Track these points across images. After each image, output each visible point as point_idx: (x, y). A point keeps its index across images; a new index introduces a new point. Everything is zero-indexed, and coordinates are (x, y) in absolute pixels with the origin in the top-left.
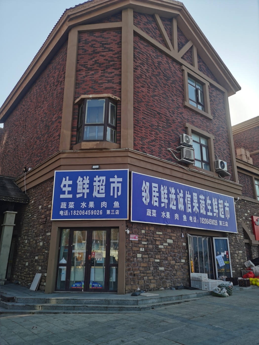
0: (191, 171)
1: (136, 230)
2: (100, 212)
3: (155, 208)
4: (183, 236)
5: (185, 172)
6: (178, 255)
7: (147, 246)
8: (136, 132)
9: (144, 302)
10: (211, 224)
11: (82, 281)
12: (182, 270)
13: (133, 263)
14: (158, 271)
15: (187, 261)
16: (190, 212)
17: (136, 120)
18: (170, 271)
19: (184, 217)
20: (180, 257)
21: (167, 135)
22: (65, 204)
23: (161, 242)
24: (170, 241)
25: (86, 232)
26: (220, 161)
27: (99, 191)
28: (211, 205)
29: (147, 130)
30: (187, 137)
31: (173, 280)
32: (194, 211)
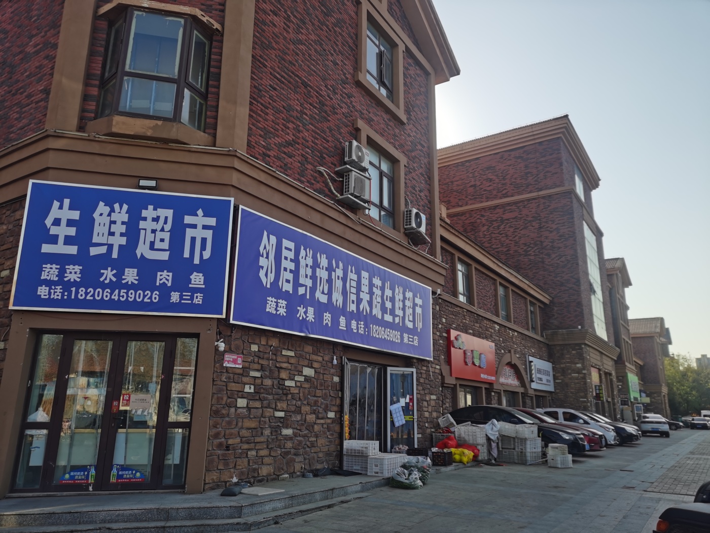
0: (362, 224)
1: (239, 342)
2: (154, 296)
3: (285, 295)
4: (335, 362)
5: (350, 225)
6: (322, 403)
7: (260, 381)
8: (254, 115)
9: (255, 509)
10: (389, 339)
11: (90, 466)
12: (328, 433)
13: (227, 419)
14: (280, 437)
15: (338, 416)
16: (353, 311)
17: (255, 87)
18: (304, 436)
19: (341, 320)
20: (327, 406)
21: (318, 137)
22: (54, 269)
23: (291, 372)
24: (308, 372)
25: (110, 344)
26: (415, 211)
27: (152, 244)
28: (392, 300)
29: (279, 116)
30: (359, 148)
31: (308, 457)
32: (361, 310)
